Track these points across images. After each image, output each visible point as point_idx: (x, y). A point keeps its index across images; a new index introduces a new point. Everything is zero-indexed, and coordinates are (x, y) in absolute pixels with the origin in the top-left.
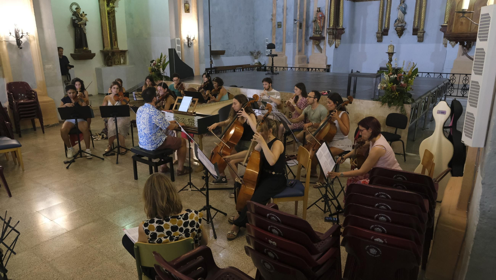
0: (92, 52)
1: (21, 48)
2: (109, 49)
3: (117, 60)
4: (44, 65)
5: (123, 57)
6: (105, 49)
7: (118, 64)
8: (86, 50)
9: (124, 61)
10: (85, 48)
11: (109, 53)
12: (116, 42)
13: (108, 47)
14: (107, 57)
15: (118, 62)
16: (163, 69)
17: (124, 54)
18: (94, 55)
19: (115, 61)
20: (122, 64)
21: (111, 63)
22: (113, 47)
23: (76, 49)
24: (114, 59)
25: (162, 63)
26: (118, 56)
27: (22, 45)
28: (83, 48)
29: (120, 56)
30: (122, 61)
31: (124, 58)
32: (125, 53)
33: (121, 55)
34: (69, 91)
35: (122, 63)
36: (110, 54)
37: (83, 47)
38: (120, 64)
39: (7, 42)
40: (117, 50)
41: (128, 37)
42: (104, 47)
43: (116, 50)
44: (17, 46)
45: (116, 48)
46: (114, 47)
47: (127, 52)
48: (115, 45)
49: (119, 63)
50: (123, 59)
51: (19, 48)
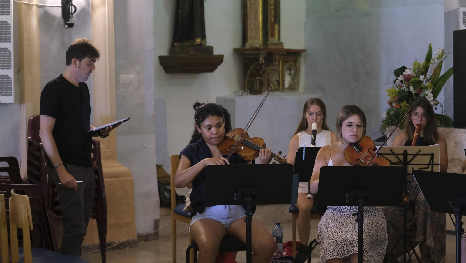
0: (216, 52)
1: (71, 25)
2: (257, 45)
3: (274, 78)
4: (117, 74)
5: (290, 70)
6: (248, 46)
7: (276, 90)
8: (201, 44)
9: (293, 80)
10: (198, 41)
11: (259, 54)
12: (276, 27)
13: (256, 38)
14: (252, 68)
15: (279, 84)
16: (435, 94)
17: (296, 61)
18: (220, 60)
19: (269, 80)
20: (288, 89)
21: (261, 84)
22: (267, 40)
23: (176, 44)
24: (269, 74)
25: (429, 74)
26: (278, 65)
27: (74, 19)
28: (194, 42)
29: (283, 65)
30: (288, 80)
31: (292, 72)
32: (298, 58)
33: (286, 62)
34: (207, 122)
35: (287, 85)
36: (261, 58)
37: (194, 39)
38: (283, 89)
39: (40, 9)
40: (279, 47)
41: (309, 12)
42: (245, 38)
43: (275, 47)
44: (62, 21)
45: (275, 42)
46: (271, 40)
47: (303, 54)
48: (273, 35)
49: (279, 87)
50: (290, 74)
51: (66, 24)
